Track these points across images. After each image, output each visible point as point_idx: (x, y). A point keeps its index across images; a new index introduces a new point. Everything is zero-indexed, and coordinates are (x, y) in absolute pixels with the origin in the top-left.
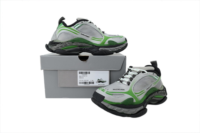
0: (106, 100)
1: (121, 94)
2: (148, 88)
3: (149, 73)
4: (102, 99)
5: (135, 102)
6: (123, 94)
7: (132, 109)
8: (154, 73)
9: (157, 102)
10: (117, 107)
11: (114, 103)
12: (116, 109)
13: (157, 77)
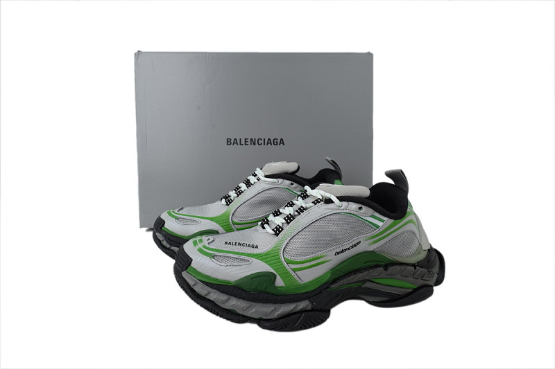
0: (194, 269)
1: (242, 257)
2: (342, 251)
3: (345, 204)
4: (184, 263)
5: (282, 287)
6: (247, 258)
7: (264, 305)
8: (364, 207)
9: (385, 299)
10: (218, 293)
11: (214, 279)
12: (214, 296)
13: (383, 221)
